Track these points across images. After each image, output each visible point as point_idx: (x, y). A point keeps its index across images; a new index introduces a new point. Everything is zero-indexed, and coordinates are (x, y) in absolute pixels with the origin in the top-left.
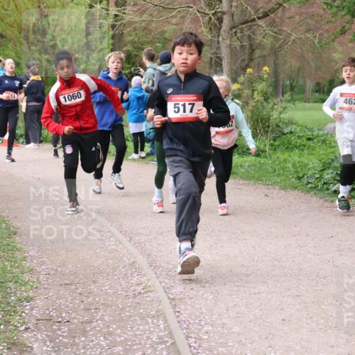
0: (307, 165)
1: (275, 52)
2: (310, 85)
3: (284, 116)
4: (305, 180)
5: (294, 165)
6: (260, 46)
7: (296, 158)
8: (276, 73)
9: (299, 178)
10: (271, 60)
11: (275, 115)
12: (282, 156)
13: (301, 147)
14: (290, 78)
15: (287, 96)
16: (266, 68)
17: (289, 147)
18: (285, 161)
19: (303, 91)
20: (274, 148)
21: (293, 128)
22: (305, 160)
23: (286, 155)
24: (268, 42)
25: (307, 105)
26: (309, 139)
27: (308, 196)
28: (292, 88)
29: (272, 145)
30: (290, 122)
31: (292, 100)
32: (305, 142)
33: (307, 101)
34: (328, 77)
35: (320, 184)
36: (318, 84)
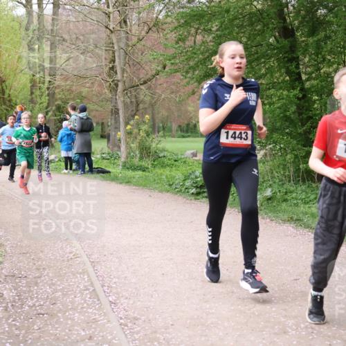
0: (175, 177)
1: (152, 105)
2: (175, 127)
3: (160, 146)
4: (174, 186)
5: (167, 177)
6: (142, 101)
7: (168, 173)
8: (153, 119)
9: (170, 185)
10: (149, 111)
11: (154, 145)
12: (159, 171)
13: (171, 166)
14: (162, 122)
15: (161, 133)
16: (147, 116)
17: (163, 166)
18: (161, 174)
19: (170, 130)
20: (154, 166)
21: (166, 153)
22: (173, 174)
23: (162, 171)
24: (147, 99)
25: (173, 139)
26: (176, 161)
27: (176, 196)
28: (164, 129)
29: (153, 164)
30: (164, 150)
31: (164, 136)
32: (173, 162)
33: (174, 137)
34: (186, 122)
35: (183, 189)
36: (180, 126)
